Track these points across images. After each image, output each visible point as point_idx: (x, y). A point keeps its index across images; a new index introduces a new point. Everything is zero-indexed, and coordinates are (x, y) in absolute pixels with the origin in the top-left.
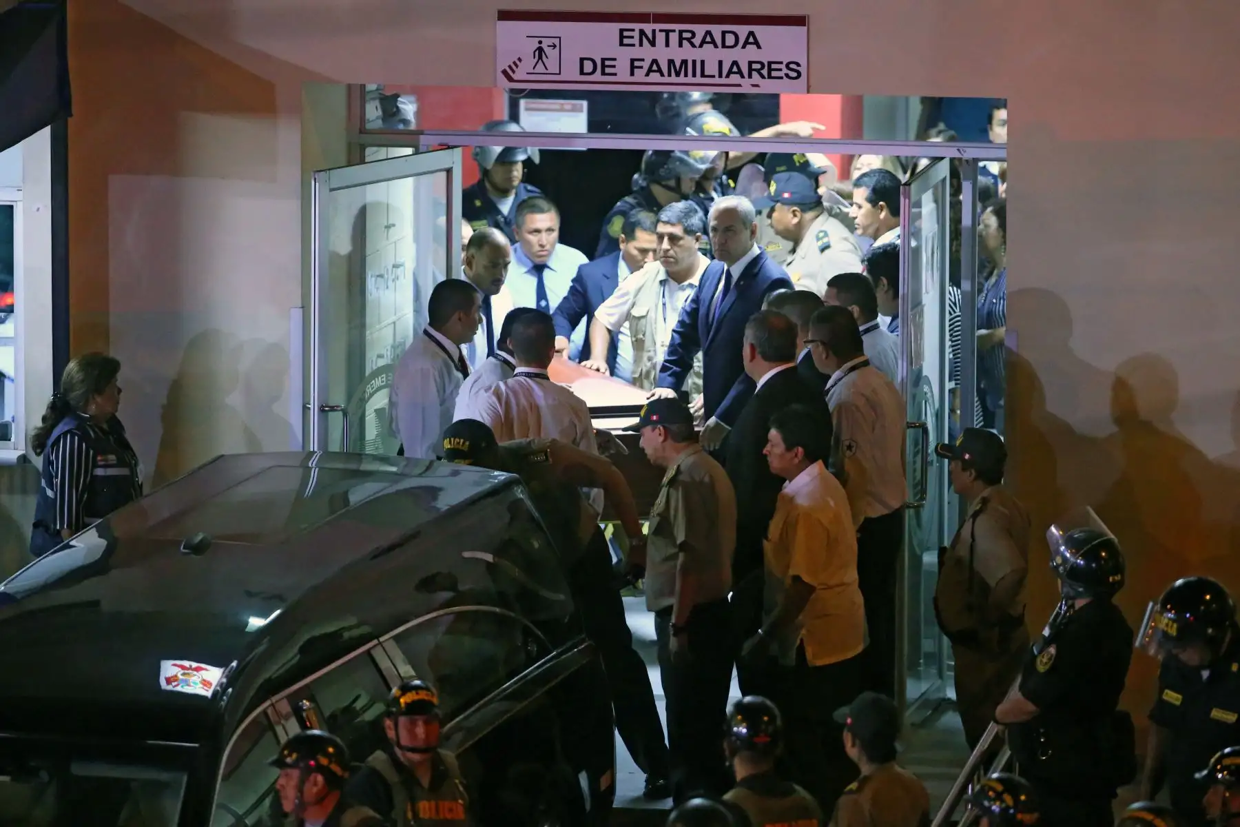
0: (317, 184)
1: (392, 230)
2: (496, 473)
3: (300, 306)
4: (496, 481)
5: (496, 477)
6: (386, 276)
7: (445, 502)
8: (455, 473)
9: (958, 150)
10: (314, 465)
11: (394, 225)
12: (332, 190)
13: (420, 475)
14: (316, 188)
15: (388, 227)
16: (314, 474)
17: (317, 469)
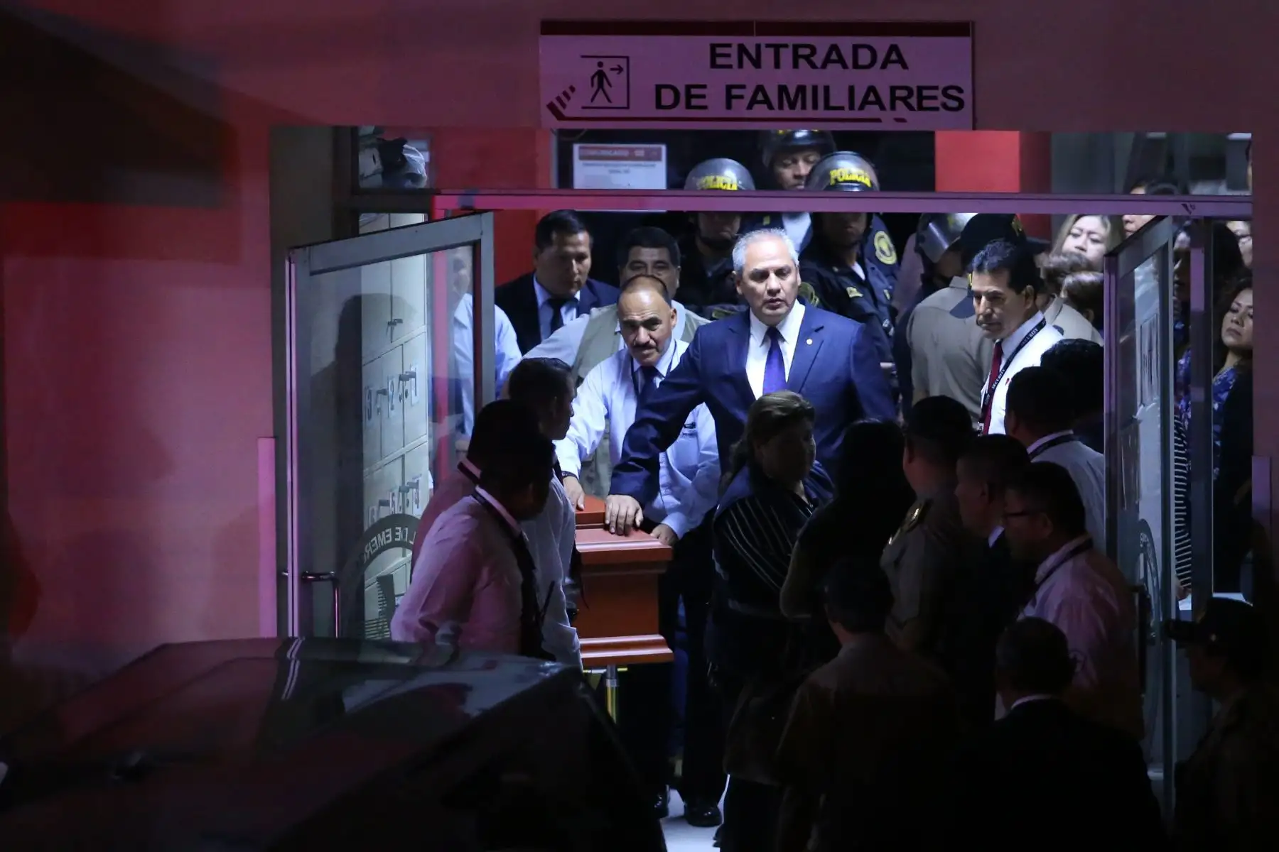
0: (293, 266)
1: (397, 328)
2: (548, 664)
3: (272, 435)
4: (547, 675)
5: (546, 670)
6: (390, 393)
7: (475, 705)
8: (490, 666)
9: (1185, 206)
10: (293, 656)
11: (400, 321)
12: (313, 273)
13: (442, 669)
14: (291, 271)
15: (392, 323)
16: (295, 667)
17: (298, 662)
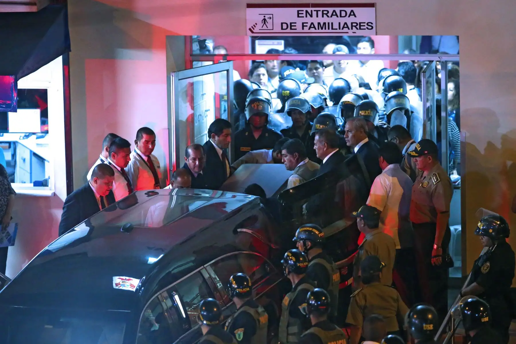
0: (173, 77)
1: (204, 96)
2: (250, 196)
3: (167, 128)
4: (251, 199)
5: (250, 198)
6: (202, 115)
7: (230, 208)
8: (234, 197)
9: (439, 57)
11: (205, 94)
12: (179, 80)
13: (218, 198)
14: (173, 79)
15: (203, 95)
